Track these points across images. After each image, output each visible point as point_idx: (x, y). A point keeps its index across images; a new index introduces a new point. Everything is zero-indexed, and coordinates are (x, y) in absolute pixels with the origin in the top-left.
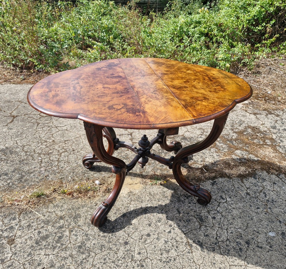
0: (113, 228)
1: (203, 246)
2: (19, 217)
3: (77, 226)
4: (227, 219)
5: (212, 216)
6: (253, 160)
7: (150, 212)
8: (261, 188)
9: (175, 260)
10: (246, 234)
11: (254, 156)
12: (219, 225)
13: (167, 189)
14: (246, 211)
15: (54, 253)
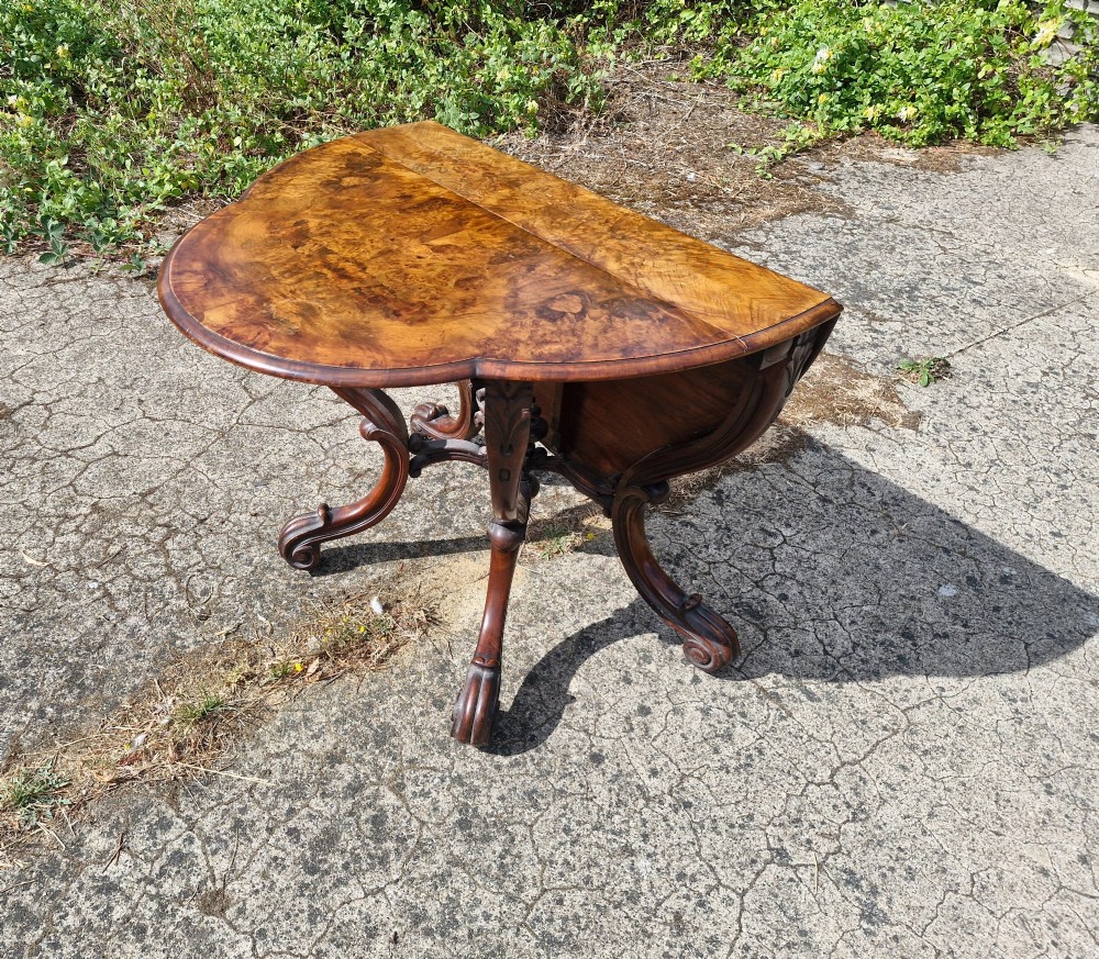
0: (525, 727)
1: (808, 686)
2: (178, 810)
3: (405, 765)
4: (817, 587)
5: (776, 593)
7: (602, 643)
8: (847, 475)
9: (761, 752)
10: (888, 614)
12: (809, 612)
13: (605, 558)
14: (850, 549)
15: (395, 877)
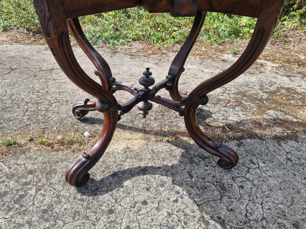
1: (226, 225)
3: (48, 184)
4: (261, 189)
5: (239, 184)
6: (291, 121)
7: (150, 173)
10: (291, 212)
11: (292, 117)
12: (250, 197)
13: (176, 148)
14: (289, 181)
15: (7, 217)
